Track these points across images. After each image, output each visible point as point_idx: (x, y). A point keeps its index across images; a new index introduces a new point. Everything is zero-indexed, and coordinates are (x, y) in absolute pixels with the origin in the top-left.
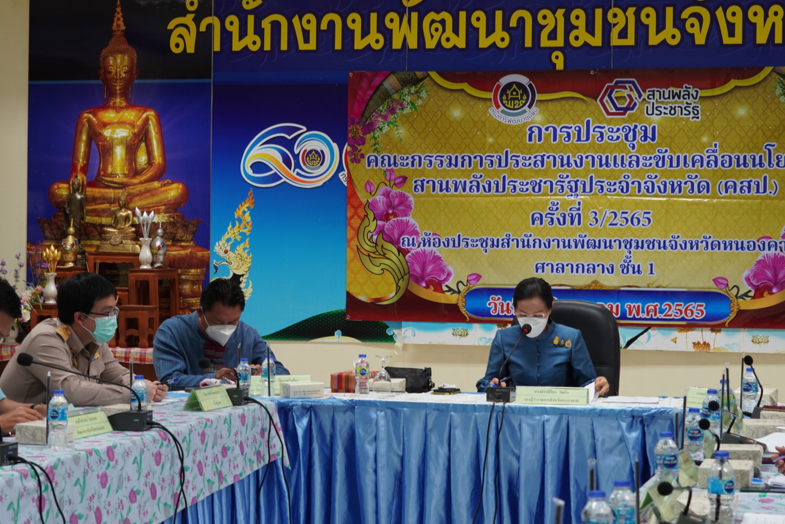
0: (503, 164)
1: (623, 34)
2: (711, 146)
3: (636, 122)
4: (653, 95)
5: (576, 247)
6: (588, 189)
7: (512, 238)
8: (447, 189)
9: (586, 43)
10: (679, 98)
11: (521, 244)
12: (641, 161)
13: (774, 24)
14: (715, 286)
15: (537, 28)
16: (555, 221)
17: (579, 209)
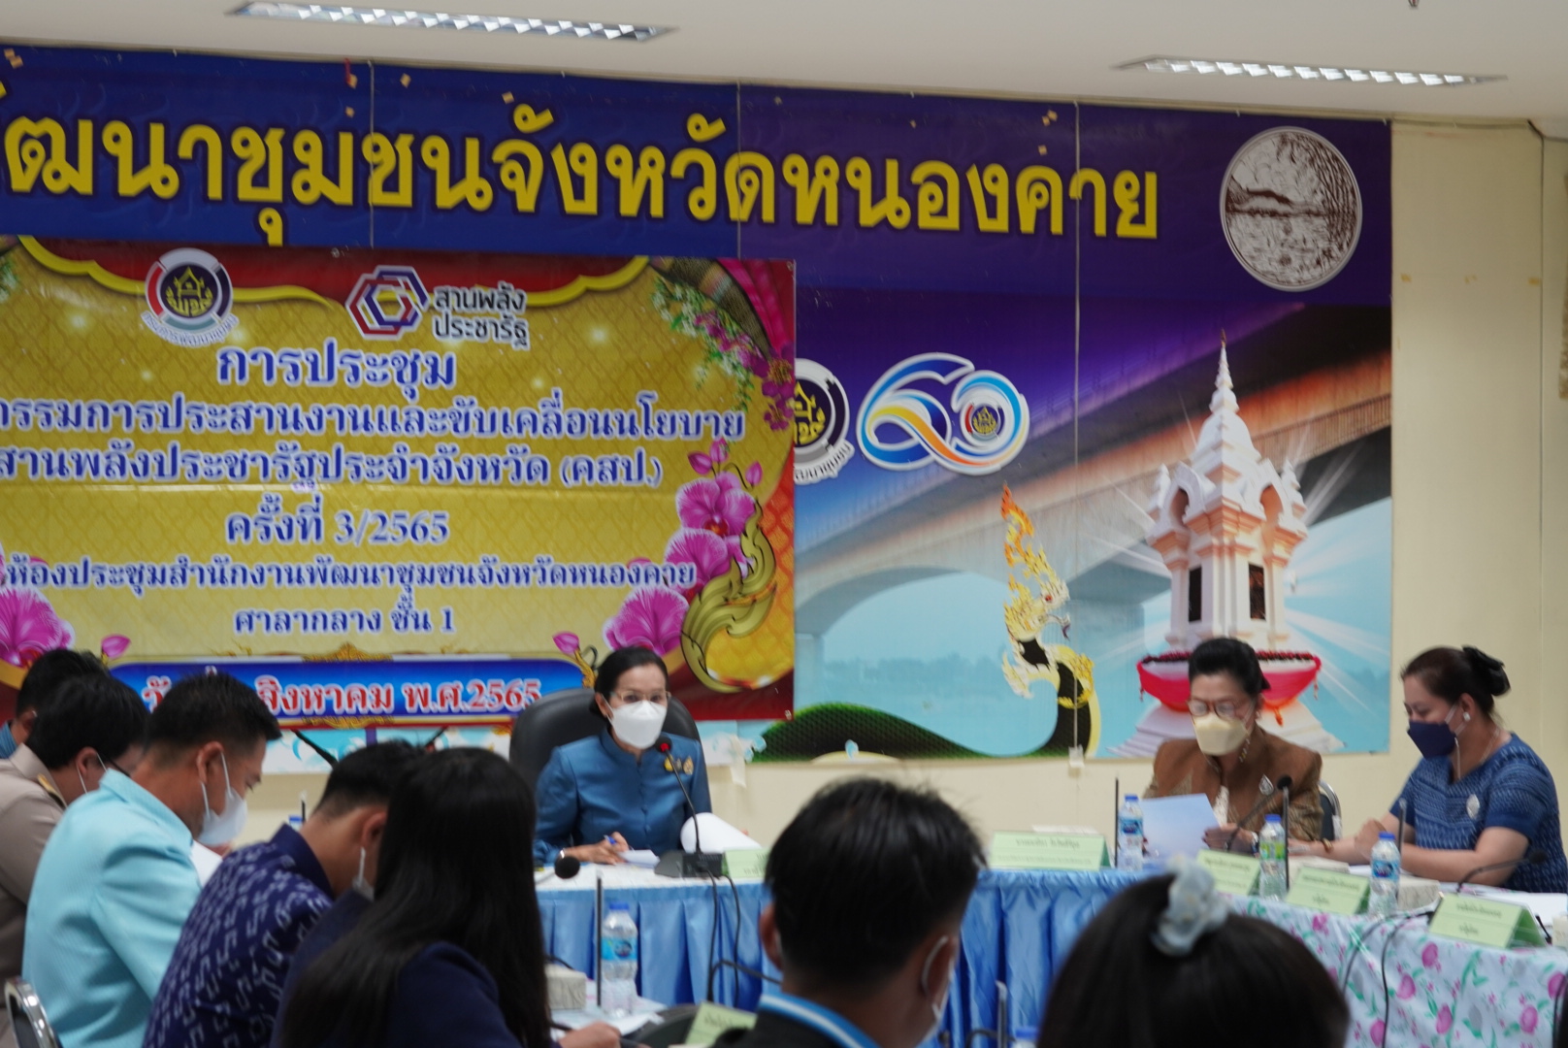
0: (172, 421)
1: (391, 184)
2: (550, 396)
3: (417, 347)
4: (447, 301)
5: (312, 580)
6: (332, 471)
7: (190, 565)
8: (62, 470)
9: (323, 199)
10: (491, 306)
11: (207, 576)
12: (427, 421)
13: (648, 183)
14: (556, 648)
15: (232, 164)
16: (274, 532)
17: (317, 510)
